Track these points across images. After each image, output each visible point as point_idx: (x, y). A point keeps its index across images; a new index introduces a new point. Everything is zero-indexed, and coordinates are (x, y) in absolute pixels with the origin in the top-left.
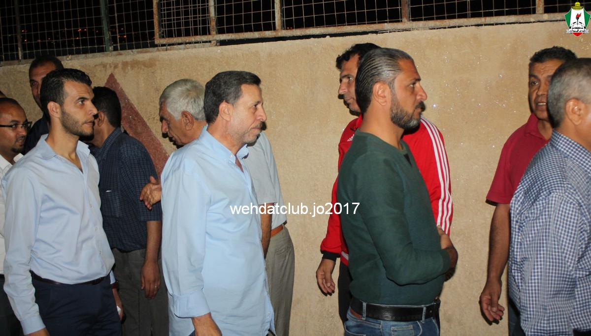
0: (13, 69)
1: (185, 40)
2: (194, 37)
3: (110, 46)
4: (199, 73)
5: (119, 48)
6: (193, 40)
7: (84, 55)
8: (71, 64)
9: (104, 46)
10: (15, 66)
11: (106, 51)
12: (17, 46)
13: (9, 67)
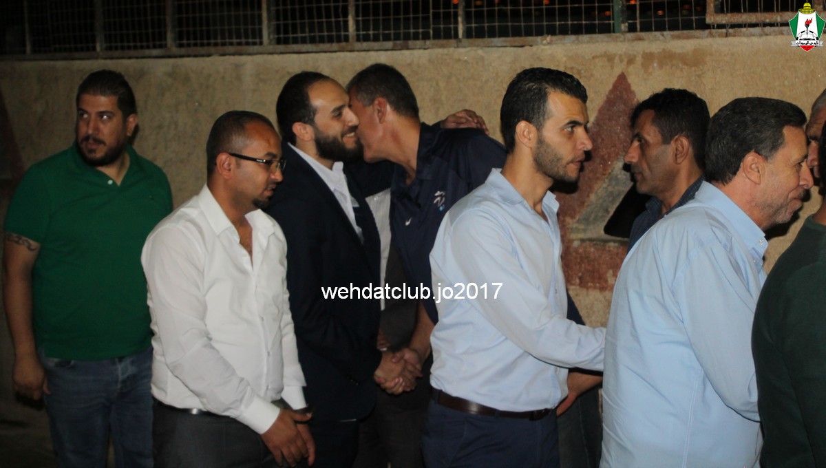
0: (447, 55)
1: (763, 19)
2: (780, 13)
3: (623, 22)
4: (786, 83)
5: (638, 26)
6: (779, 19)
7: (573, 37)
8: (549, 52)
9: (612, 22)
10: (451, 50)
11: (614, 32)
12: (456, 15)
13: (440, 51)
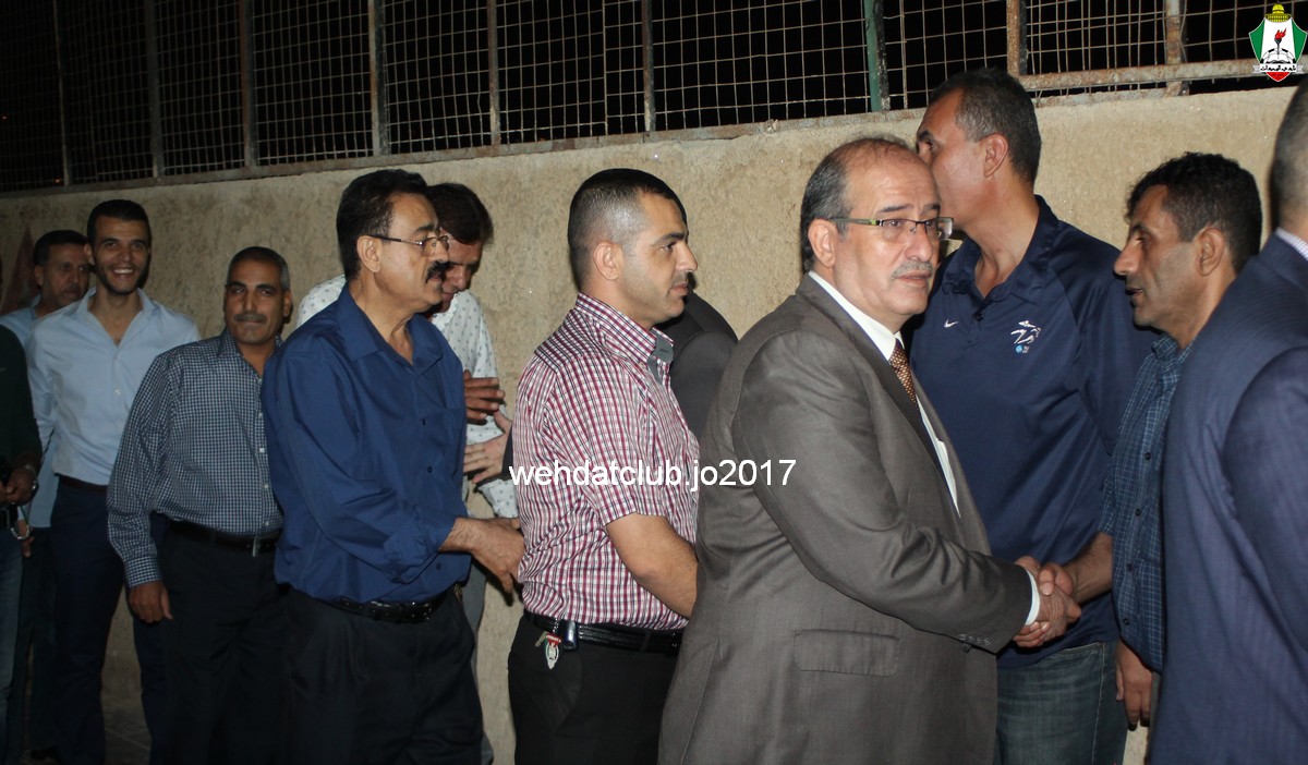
0: (628, 153)
1: (1092, 79)
2: (1119, 70)
3: (883, 96)
5: (905, 101)
6: (1117, 79)
7: (811, 121)
8: (778, 141)
9: (866, 97)
10: (635, 146)
11: (870, 110)
12: (641, 99)
